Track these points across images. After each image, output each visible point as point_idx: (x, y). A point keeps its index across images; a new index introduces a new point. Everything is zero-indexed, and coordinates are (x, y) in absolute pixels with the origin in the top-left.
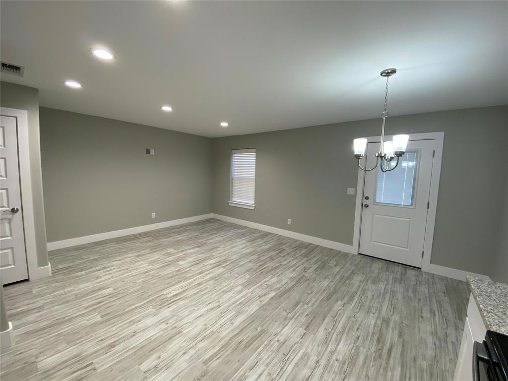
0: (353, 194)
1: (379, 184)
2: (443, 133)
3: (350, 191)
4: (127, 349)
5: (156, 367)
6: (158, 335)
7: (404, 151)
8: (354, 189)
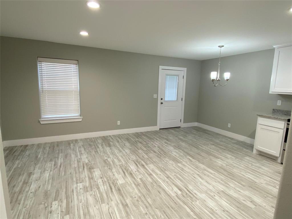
0: (156, 97)
1: (166, 91)
2: (186, 68)
3: (155, 96)
4: (241, 214)
5: (251, 202)
6: (226, 200)
7: (229, 78)
8: (156, 95)
